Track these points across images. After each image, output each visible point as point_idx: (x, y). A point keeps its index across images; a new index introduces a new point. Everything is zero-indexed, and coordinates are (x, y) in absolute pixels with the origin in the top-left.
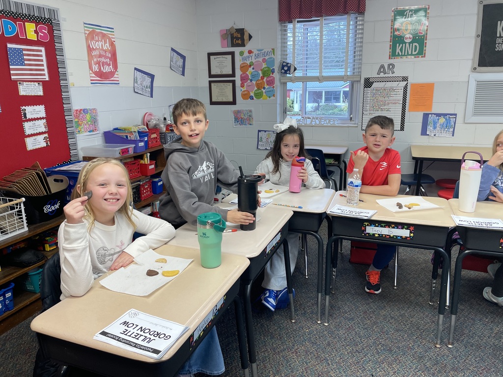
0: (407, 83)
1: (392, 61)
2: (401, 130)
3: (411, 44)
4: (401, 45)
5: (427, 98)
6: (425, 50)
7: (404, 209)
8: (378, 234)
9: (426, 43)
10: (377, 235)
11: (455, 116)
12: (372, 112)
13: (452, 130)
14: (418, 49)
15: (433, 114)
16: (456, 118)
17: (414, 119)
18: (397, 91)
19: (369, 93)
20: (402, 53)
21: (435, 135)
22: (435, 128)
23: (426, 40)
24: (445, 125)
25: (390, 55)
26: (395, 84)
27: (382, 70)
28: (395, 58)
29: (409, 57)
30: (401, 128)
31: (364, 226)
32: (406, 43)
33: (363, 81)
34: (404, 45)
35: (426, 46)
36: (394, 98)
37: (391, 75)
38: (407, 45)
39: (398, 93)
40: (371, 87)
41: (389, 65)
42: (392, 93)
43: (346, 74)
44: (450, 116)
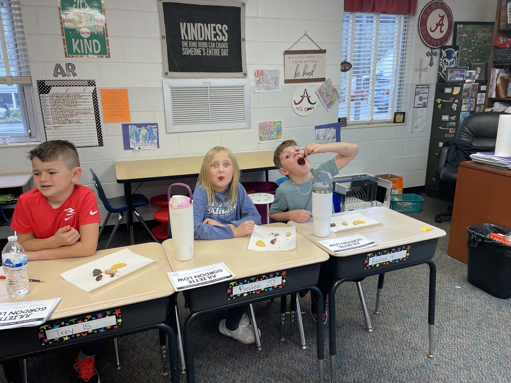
0: (95, 88)
1: (70, 60)
2: (100, 146)
3: (90, 41)
4: (78, 41)
5: (121, 107)
6: (109, 49)
7: (106, 279)
8: (68, 336)
9: (108, 40)
10: (66, 339)
11: (156, 126)
12: (58, 125)
13: (156, 141)
14: (100, 47)
15: (133, 124)
16: (157, 128)
17: (113, 131)
18: (85, 97)
19: (48, 101)
20: (81, 50)
21: (139, 148)
22: (138, 140)
23: (107, 36)
24: (148, 137)
25: (65, 52)
26: (80, 89)
27: (59, 71)
28: (73, 57)
29: (90, 56)
30: (99, 143)
31: (42, 331)
32: (83, 39)
33: (35, 85)
34: (81, 40)
35: (108, 45)
36: (82, 106)
37: (72, 78)
38: (85, 41)
39: (87, 100)
40: (48, 92)
41: (68, 65)
42: (78, 100)
43: (8, 75)
44: (152, 127)
